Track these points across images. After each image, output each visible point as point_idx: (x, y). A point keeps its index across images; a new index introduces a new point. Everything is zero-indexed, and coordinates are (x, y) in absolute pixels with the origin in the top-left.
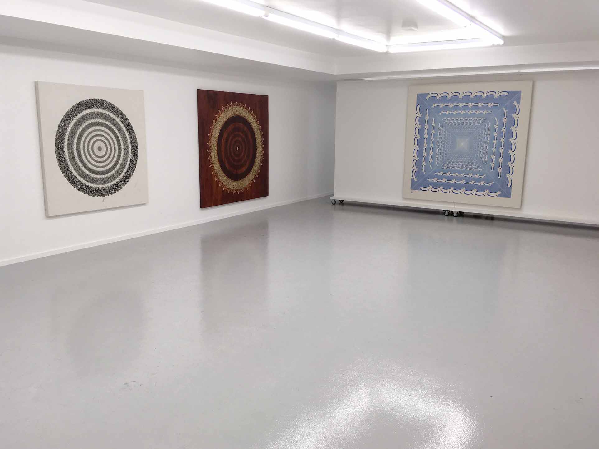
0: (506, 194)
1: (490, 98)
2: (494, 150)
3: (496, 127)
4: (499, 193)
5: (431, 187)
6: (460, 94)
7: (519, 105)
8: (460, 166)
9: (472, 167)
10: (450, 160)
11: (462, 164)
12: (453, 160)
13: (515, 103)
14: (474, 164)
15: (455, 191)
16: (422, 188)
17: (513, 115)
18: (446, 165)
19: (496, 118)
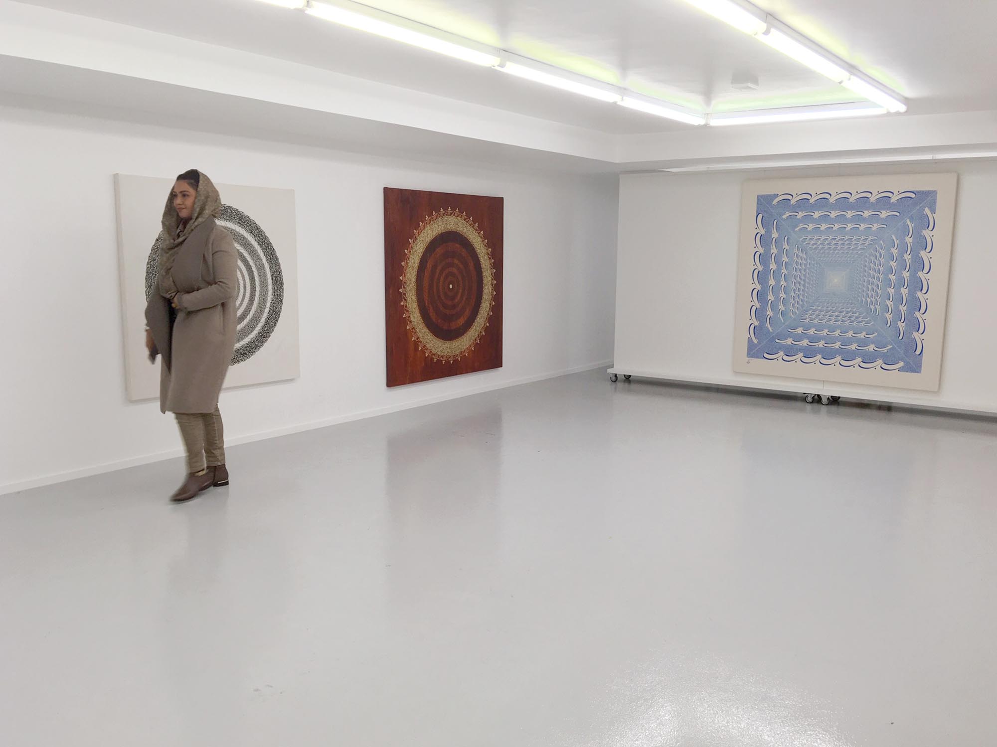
0: (914, 366)
1: (884, 201)
2: (891, 291)
3: (895, 251)
4: (901, 364)
5: (781, 353)
6: (831, 195)
7: (934, 214)
8: (833, 318)
9: (853, 319)
10: (814, 308)
11: (836, 314)
12: (819, 308)
13: (927, 211)
14: (857, 314)
15: (823, 361)
16: (766, 355)
17: (923, 231)
18: (807, 316)
19: (893, 236)
